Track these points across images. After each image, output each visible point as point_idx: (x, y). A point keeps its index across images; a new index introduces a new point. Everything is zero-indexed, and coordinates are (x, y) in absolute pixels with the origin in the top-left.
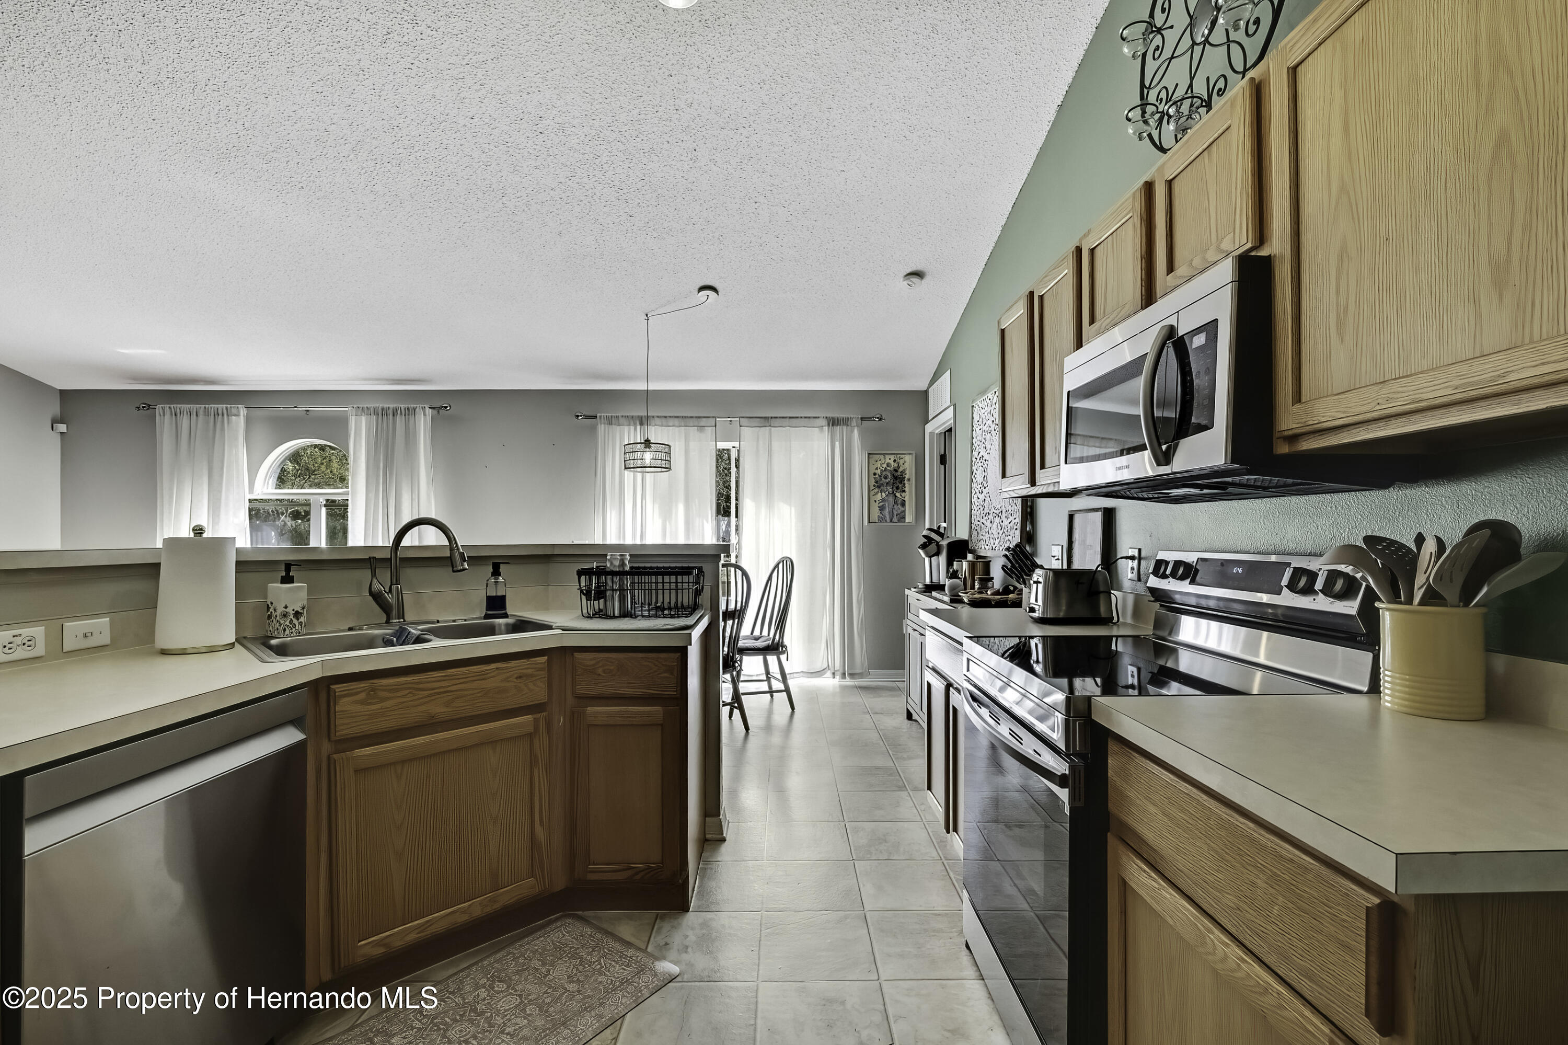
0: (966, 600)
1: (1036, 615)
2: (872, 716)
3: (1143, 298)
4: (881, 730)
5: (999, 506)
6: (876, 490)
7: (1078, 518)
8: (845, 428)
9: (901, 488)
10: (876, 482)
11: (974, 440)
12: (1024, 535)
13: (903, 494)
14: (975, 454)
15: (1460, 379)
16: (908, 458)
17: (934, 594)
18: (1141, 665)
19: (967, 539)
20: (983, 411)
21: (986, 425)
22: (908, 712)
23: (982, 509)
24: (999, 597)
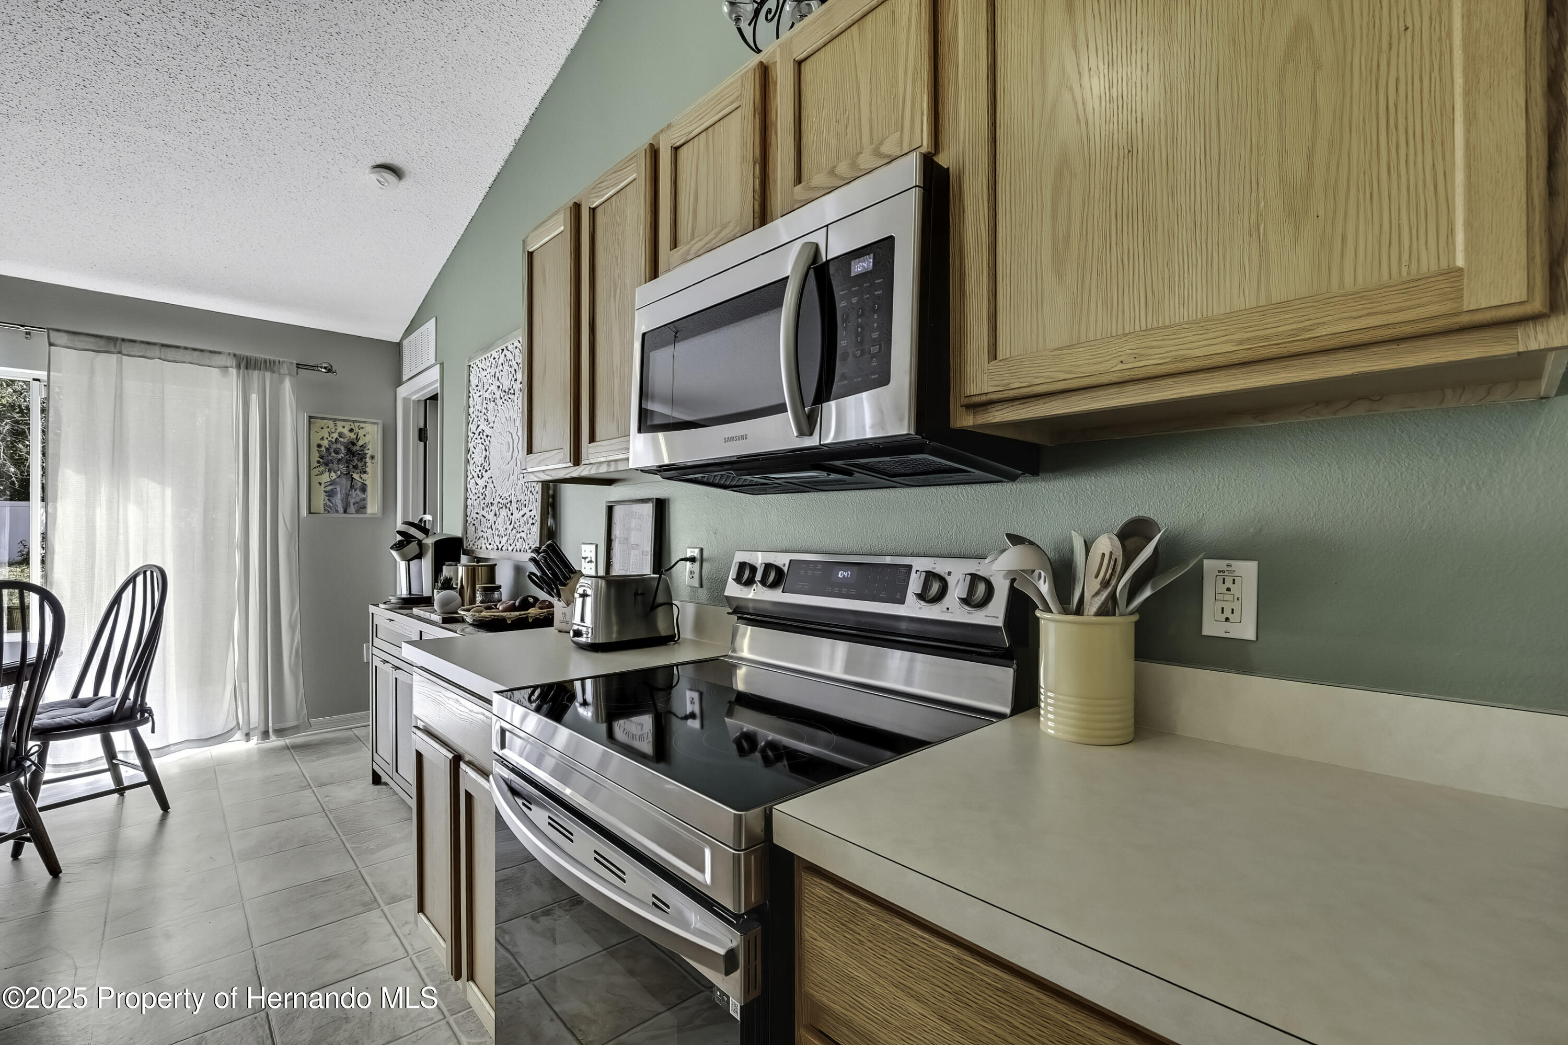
0: (469, 620)
1: (583, 640)
2: (315, 789)
3: (756, 215)
4: (331, 811)
5: (507, 495)
6: (322, 468)
7: (618, 511)
8: (268, 374)
9: (360, 468)
10: (321, 457)
11: (471, 410)
12: (545, 532)
13: (364, 476)
14: (473, 427)
15: (1246, 332)
16: (369, 428)
17: (416, 611)
18: (704, 689)
19: (460, 536)
20: (484, 373)
21: (489, 391)
22: (374, 773)
23: (482, 497)
24: (517, 613)
